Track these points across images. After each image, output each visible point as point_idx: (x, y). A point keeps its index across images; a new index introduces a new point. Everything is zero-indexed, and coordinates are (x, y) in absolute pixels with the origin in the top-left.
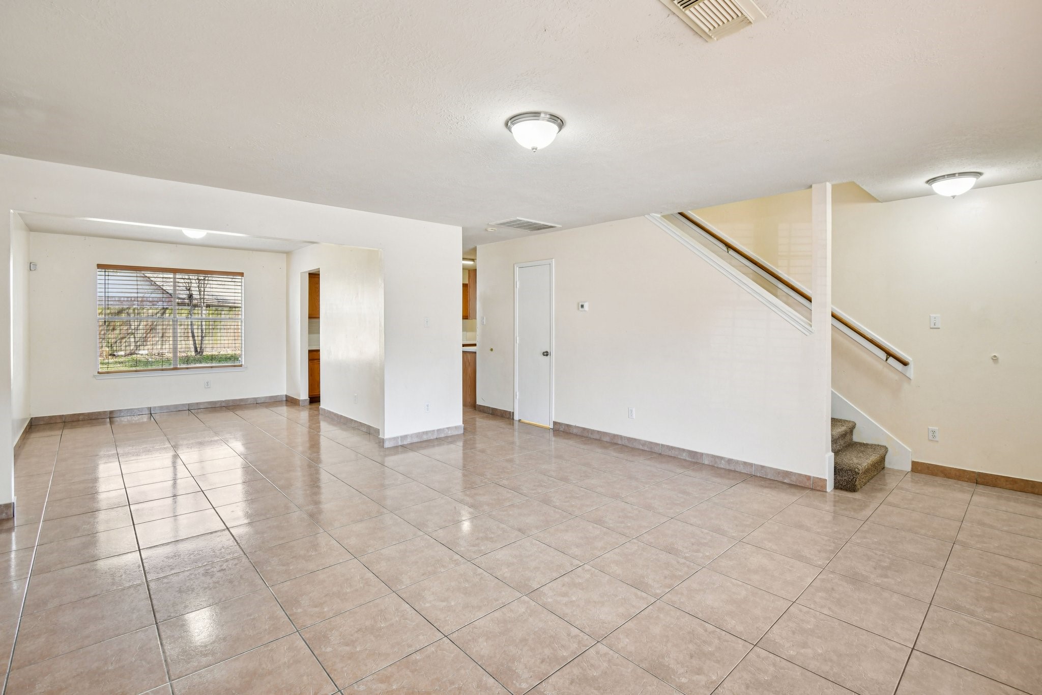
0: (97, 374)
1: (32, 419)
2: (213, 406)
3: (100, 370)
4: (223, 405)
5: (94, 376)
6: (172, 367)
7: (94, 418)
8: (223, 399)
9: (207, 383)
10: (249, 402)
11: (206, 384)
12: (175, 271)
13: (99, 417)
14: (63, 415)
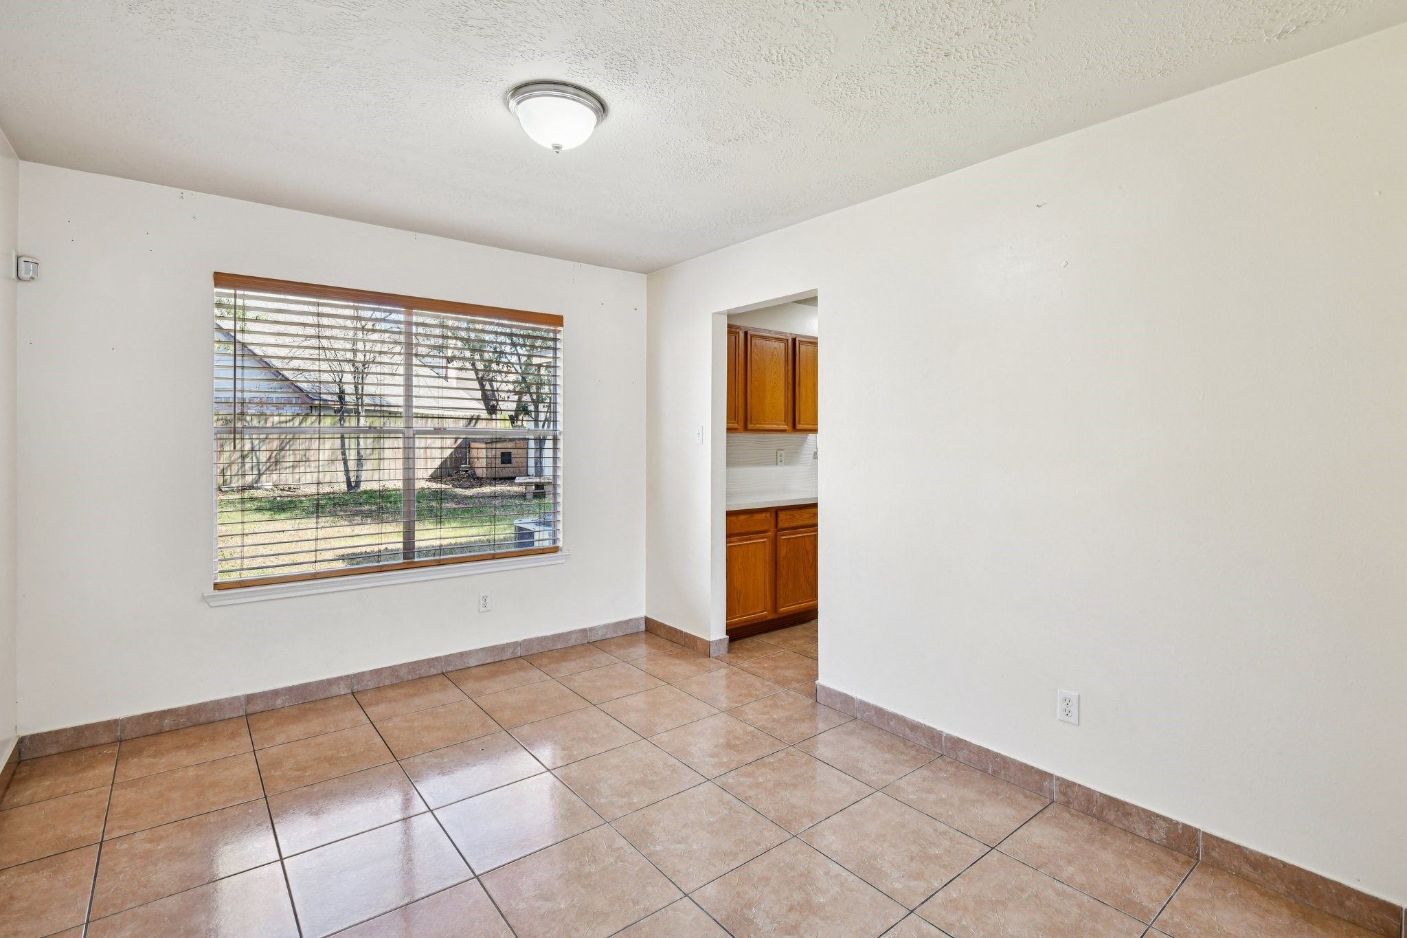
0: (210, 591)
1: (21, 741)
2: (497, 659)
3: (221, 579)
4: (519, 654)
5: (204, 598)
6: (401, 561)
7: (203, 719)
8: (519, 639)
9: (485, 598)
10: (572, 642)
11: (482, 602)
12: (410, 303)
13: (218, 716)
14: (116, 721)
